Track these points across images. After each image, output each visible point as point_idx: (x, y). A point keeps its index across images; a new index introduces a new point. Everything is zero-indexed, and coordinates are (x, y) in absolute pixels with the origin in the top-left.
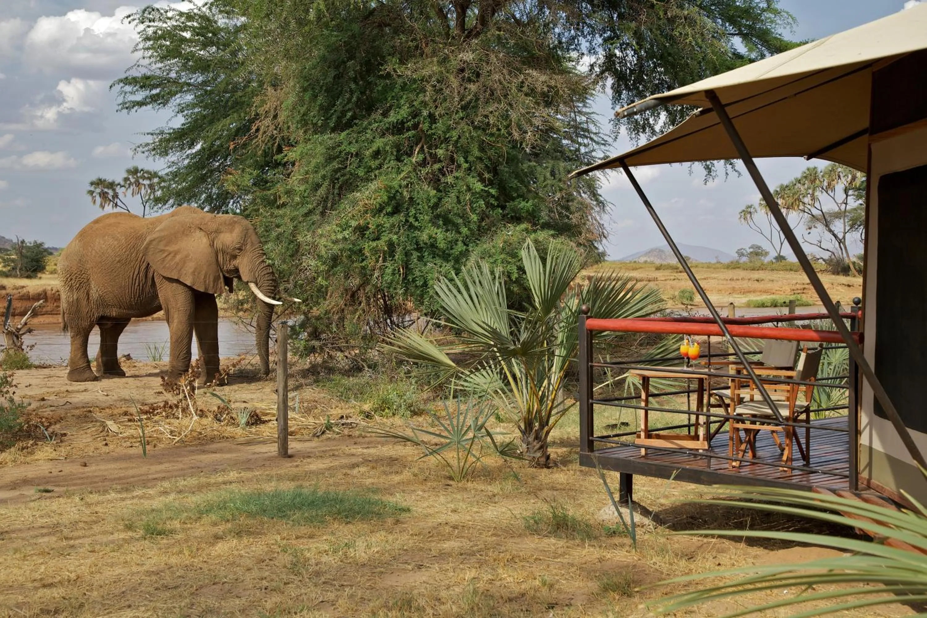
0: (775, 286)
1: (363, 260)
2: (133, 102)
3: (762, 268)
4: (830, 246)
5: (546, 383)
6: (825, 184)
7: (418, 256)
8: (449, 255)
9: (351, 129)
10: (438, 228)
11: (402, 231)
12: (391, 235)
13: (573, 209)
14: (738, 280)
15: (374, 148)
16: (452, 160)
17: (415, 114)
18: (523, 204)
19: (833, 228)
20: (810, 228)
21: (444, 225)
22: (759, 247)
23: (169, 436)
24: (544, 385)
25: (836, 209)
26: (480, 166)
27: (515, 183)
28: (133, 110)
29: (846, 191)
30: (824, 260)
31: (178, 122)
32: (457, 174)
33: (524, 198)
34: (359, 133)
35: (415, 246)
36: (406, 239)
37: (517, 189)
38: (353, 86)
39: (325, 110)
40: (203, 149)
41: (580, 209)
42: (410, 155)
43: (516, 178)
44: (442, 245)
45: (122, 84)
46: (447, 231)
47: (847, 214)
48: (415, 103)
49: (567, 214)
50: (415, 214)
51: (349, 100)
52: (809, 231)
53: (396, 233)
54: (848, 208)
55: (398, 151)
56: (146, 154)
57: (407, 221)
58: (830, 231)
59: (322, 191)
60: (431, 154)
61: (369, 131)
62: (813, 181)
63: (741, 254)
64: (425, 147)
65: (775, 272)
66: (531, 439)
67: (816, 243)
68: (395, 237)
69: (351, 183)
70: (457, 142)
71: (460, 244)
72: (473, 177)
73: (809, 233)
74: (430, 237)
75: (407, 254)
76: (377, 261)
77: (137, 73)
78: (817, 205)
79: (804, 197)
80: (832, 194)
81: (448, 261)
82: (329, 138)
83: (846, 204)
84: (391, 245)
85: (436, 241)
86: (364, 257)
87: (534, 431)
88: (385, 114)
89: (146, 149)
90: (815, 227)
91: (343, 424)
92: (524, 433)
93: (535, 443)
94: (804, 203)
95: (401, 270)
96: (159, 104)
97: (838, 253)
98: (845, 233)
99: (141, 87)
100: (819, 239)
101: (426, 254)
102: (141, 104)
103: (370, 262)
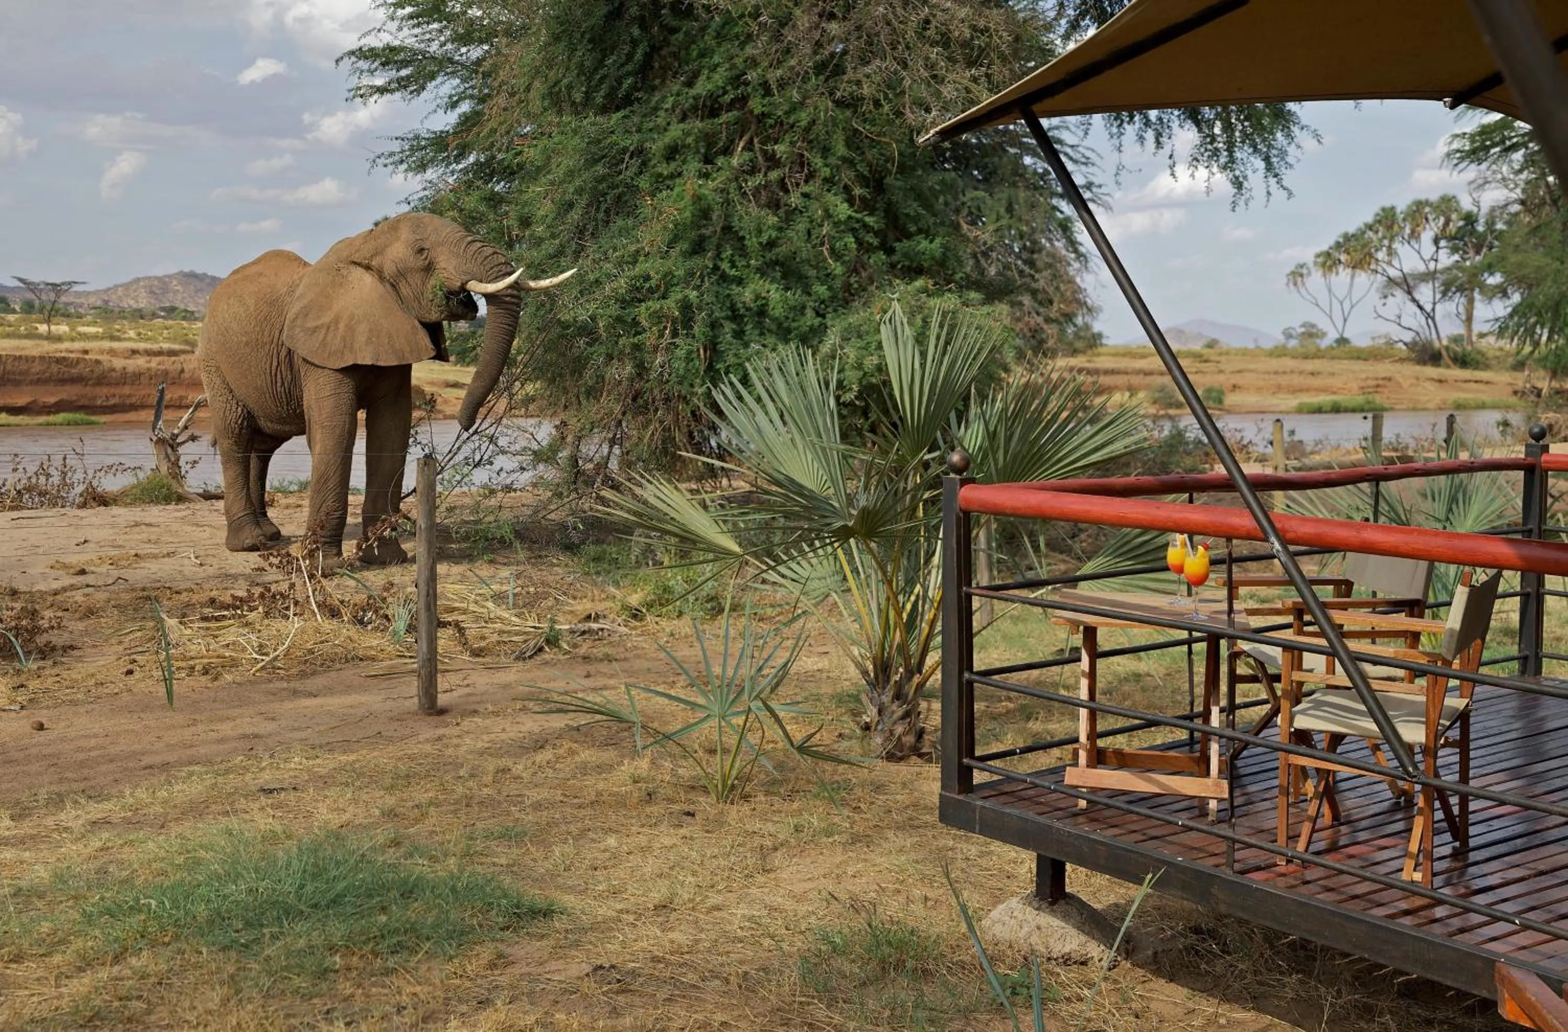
0: (1336, 382)
1: (638, 333)
2: (371, 87)
3: (1318, 355)
4: (1413, 324)
5: (918, 588)
6: (1408, 231)
7: (734, 331)
8: (789, 331)
9: (628, 109)
10: (772, 282)
11: (707, 284)
12: (687, 292)
13: (1040, 264)
14: (1284, 373)
15: (667, 139)
16: (801, 162)
17: (737, 80)
18: (924, 244)
19: (1417, 296)
20: (1385, 297)
21: (783, 278)
22: (1313, 326)
23: (255, 656)
24: (916, 591)
25: (1422, 268)
26: (847, 176)
27: (913, 207)
28: (372, 100)
29: (1436, 241)
30: (1405, 344)
31: (446, 121)
32: (806, 189)
33: (927, 233)
34: (645, 116)
35: (730, 313)
36: (714, 299)
37: (916, 219)
38: (636, 32)
39: (587, 74)
40: (477, 163)
41: (1050, 266)
42: (727, 151)
43: (915, 200)
44: (777, 311)
45: (353, 59)
46: (787, 289)
47: (1438, 275)
48: (736, 60)
49: (1032, 272)
50: (732, 255)
51: (630, 57)
52: (1384, 301)
53: (697, 288)
54: (1440, 266)
55: (709, 146)
56: (391, 168)
57: (716, 268)
58: (1414, 300)
59: (575, 215)
60: (765, 153)
61: (662, 113)
62: (1390, 228)
63: (1288, 335)
64: (756, 140)
65: (1337, 361)
66: (886, 699)
67: (1393, 318)
68: (695, 293)
69: (626, 202)
70: (807, 130)
71: (809, 313)
72: (835, 194)
73: (1384, 304)
74: (758, 297)
75: (714, 325)
76: (661, 336)
77: (376, 41)
78: (1395, 263)
79: (1377, 250)
80: (1416, 246)
81: (787, 341)
82: (592, 123)
83: (1436, 261)
84: (686, 307)
85: (767, 304)
86: (639, 329)
87: (892, 682)
88: (690, 84)
89: (391, 160)
90: (1393, 295)
91: (584, 633)
92: (873, 685)
93: (894, 707)
94: (1377, 260)
95: (702, 351)
96: (412, 92)
97: (1425, 333)
98: (1434, 304)
99: (383, 64)
100: (1397, 312)
101: (749, 327)
102: (382, 90)
103: (649, 338)
